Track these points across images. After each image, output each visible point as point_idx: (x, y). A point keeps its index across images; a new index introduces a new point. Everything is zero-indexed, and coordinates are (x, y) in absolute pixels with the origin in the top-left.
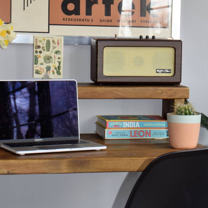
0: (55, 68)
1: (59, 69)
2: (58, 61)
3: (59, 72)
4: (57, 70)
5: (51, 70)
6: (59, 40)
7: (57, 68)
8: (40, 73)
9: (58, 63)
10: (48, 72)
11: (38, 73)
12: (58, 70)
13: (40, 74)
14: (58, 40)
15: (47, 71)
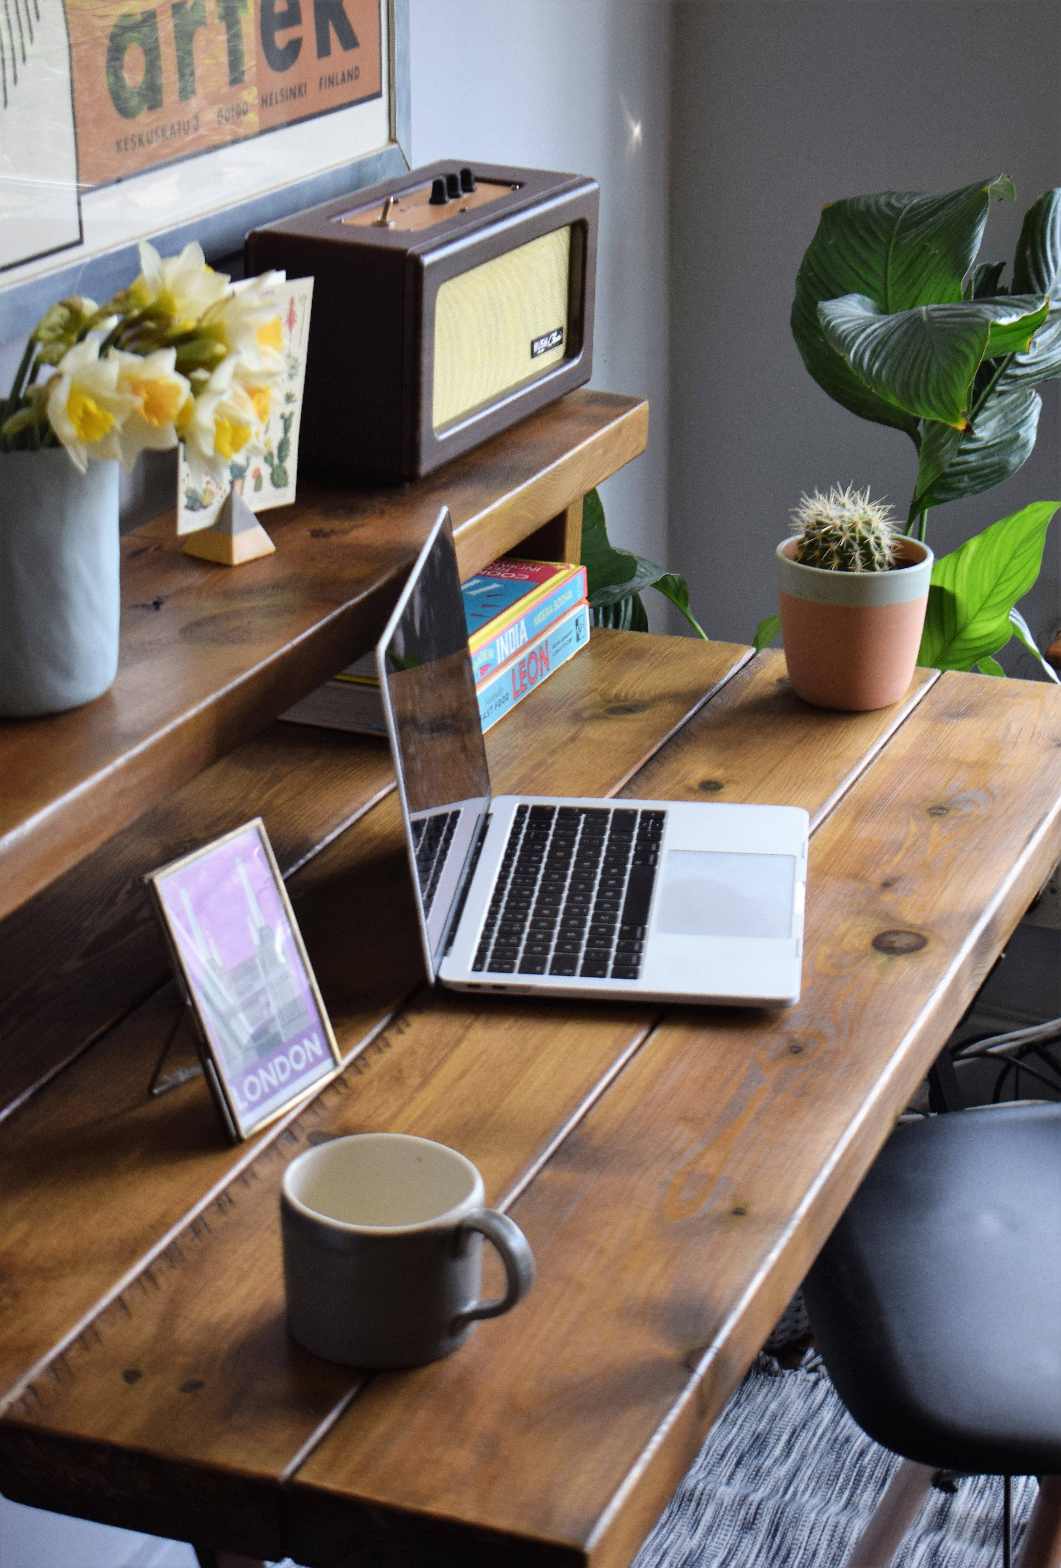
0: (268, 459)
1: (284, 454)
2: (282, 417)
3: (282, 475)
4: (272, 465)
5: (249, 474)
6: (296, 301)
7: (275, 452)
8: (205, 503)
9: (280, 425)
10: (238, 484)
11: (197, 506)
12: (276, 461)
13: (204, 507)
14: (292, 302)
15: (232, 483)
